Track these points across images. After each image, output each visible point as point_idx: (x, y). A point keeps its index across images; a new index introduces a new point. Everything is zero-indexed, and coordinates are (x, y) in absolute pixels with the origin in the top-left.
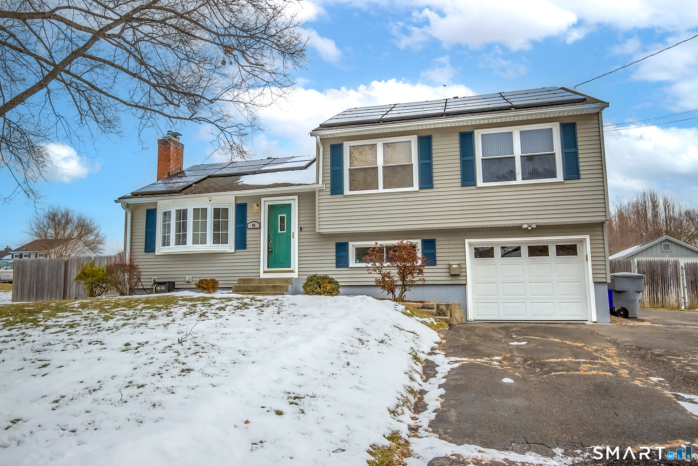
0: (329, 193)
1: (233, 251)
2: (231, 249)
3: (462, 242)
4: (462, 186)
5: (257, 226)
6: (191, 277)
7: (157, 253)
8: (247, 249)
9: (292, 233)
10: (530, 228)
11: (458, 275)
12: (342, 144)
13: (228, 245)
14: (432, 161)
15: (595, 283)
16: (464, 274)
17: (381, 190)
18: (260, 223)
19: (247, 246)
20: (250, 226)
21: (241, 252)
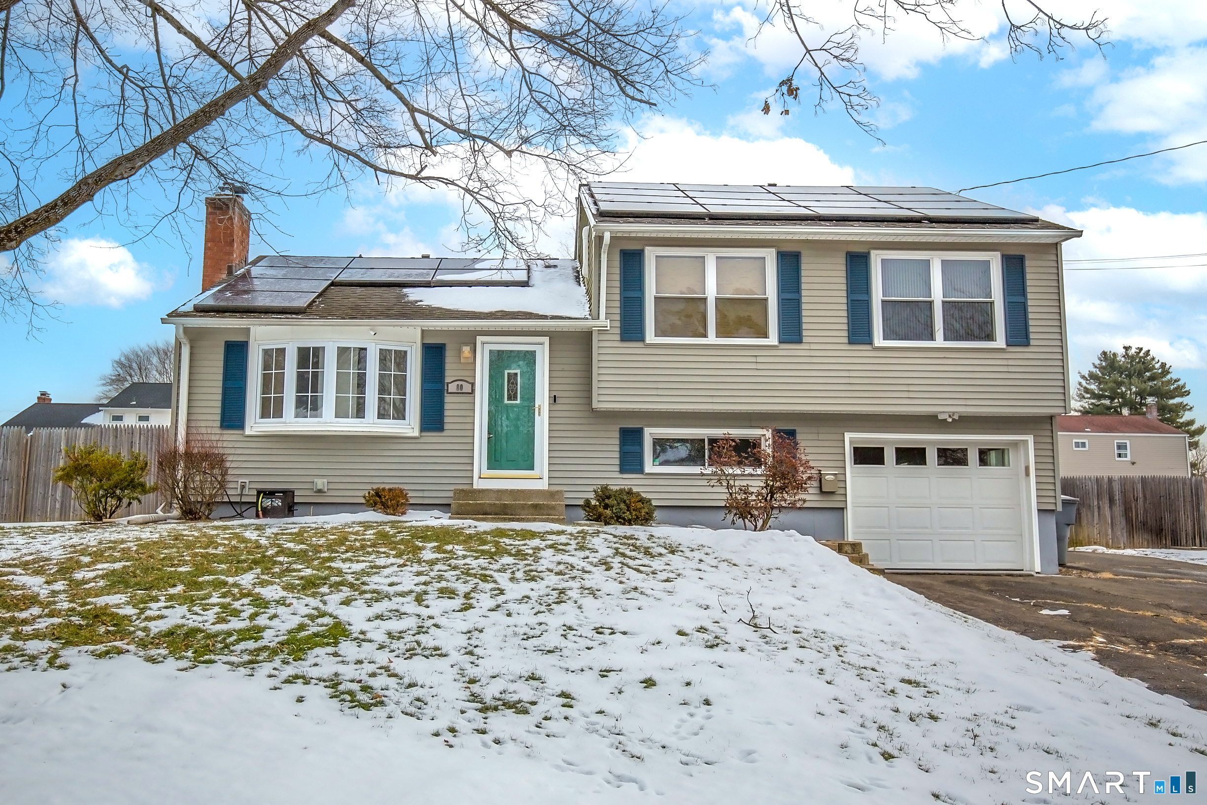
0: (618, 337)
1: (416, 433)
2: (412, 430)
3: (840, 437)
4: (850, 343)
5: (467, 388)
6: (325, 481)
7: (248, 432)
8: (445, 432)
9: (537, 406)
10: (950, 420)
11: (832, 493)
12: (643, 251)
13: (407, 421)
14: (801, 296)
15: (1039, 510)
16: (842, 491)
17: (712, 339)
18: (473, 384)
19: (446, 427)
20: (452, 388)
21: (432, 437)
